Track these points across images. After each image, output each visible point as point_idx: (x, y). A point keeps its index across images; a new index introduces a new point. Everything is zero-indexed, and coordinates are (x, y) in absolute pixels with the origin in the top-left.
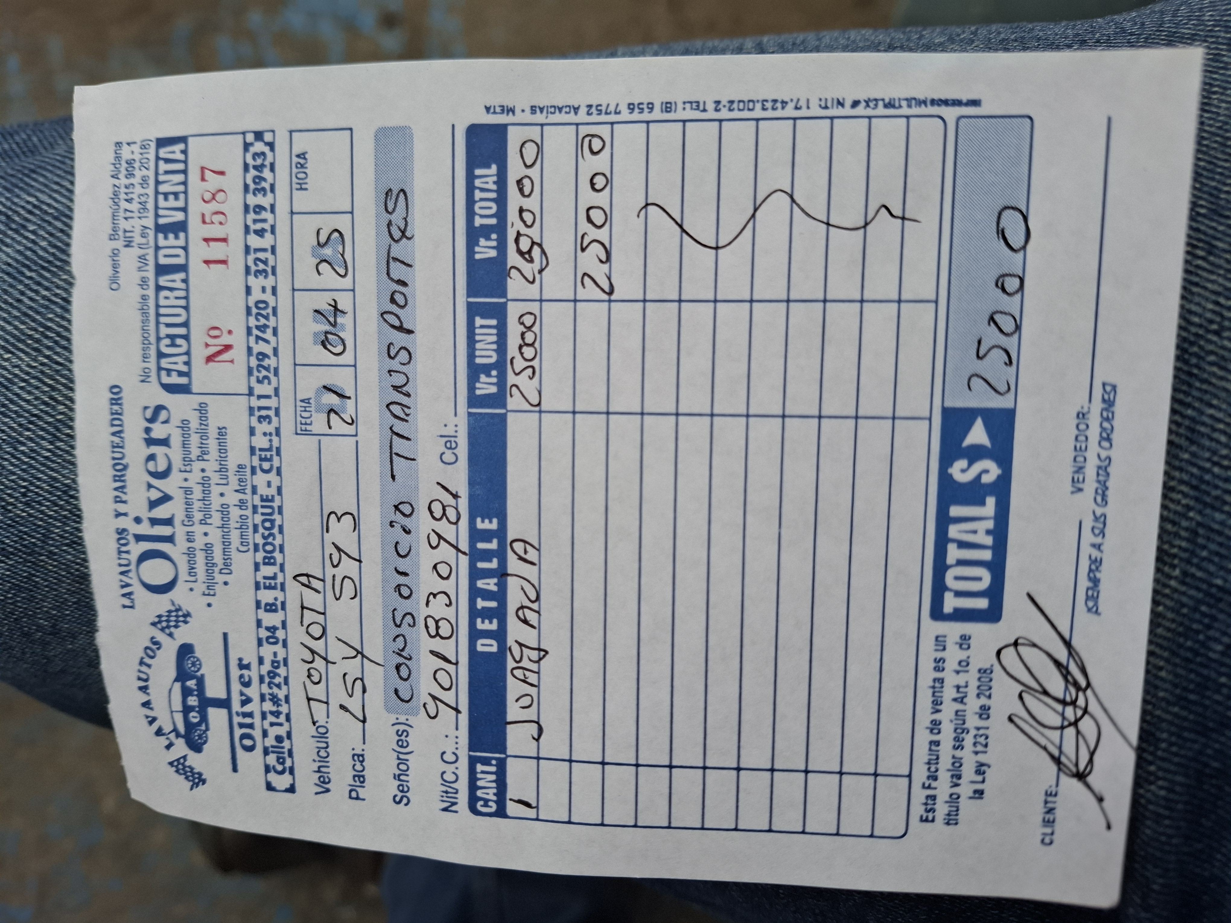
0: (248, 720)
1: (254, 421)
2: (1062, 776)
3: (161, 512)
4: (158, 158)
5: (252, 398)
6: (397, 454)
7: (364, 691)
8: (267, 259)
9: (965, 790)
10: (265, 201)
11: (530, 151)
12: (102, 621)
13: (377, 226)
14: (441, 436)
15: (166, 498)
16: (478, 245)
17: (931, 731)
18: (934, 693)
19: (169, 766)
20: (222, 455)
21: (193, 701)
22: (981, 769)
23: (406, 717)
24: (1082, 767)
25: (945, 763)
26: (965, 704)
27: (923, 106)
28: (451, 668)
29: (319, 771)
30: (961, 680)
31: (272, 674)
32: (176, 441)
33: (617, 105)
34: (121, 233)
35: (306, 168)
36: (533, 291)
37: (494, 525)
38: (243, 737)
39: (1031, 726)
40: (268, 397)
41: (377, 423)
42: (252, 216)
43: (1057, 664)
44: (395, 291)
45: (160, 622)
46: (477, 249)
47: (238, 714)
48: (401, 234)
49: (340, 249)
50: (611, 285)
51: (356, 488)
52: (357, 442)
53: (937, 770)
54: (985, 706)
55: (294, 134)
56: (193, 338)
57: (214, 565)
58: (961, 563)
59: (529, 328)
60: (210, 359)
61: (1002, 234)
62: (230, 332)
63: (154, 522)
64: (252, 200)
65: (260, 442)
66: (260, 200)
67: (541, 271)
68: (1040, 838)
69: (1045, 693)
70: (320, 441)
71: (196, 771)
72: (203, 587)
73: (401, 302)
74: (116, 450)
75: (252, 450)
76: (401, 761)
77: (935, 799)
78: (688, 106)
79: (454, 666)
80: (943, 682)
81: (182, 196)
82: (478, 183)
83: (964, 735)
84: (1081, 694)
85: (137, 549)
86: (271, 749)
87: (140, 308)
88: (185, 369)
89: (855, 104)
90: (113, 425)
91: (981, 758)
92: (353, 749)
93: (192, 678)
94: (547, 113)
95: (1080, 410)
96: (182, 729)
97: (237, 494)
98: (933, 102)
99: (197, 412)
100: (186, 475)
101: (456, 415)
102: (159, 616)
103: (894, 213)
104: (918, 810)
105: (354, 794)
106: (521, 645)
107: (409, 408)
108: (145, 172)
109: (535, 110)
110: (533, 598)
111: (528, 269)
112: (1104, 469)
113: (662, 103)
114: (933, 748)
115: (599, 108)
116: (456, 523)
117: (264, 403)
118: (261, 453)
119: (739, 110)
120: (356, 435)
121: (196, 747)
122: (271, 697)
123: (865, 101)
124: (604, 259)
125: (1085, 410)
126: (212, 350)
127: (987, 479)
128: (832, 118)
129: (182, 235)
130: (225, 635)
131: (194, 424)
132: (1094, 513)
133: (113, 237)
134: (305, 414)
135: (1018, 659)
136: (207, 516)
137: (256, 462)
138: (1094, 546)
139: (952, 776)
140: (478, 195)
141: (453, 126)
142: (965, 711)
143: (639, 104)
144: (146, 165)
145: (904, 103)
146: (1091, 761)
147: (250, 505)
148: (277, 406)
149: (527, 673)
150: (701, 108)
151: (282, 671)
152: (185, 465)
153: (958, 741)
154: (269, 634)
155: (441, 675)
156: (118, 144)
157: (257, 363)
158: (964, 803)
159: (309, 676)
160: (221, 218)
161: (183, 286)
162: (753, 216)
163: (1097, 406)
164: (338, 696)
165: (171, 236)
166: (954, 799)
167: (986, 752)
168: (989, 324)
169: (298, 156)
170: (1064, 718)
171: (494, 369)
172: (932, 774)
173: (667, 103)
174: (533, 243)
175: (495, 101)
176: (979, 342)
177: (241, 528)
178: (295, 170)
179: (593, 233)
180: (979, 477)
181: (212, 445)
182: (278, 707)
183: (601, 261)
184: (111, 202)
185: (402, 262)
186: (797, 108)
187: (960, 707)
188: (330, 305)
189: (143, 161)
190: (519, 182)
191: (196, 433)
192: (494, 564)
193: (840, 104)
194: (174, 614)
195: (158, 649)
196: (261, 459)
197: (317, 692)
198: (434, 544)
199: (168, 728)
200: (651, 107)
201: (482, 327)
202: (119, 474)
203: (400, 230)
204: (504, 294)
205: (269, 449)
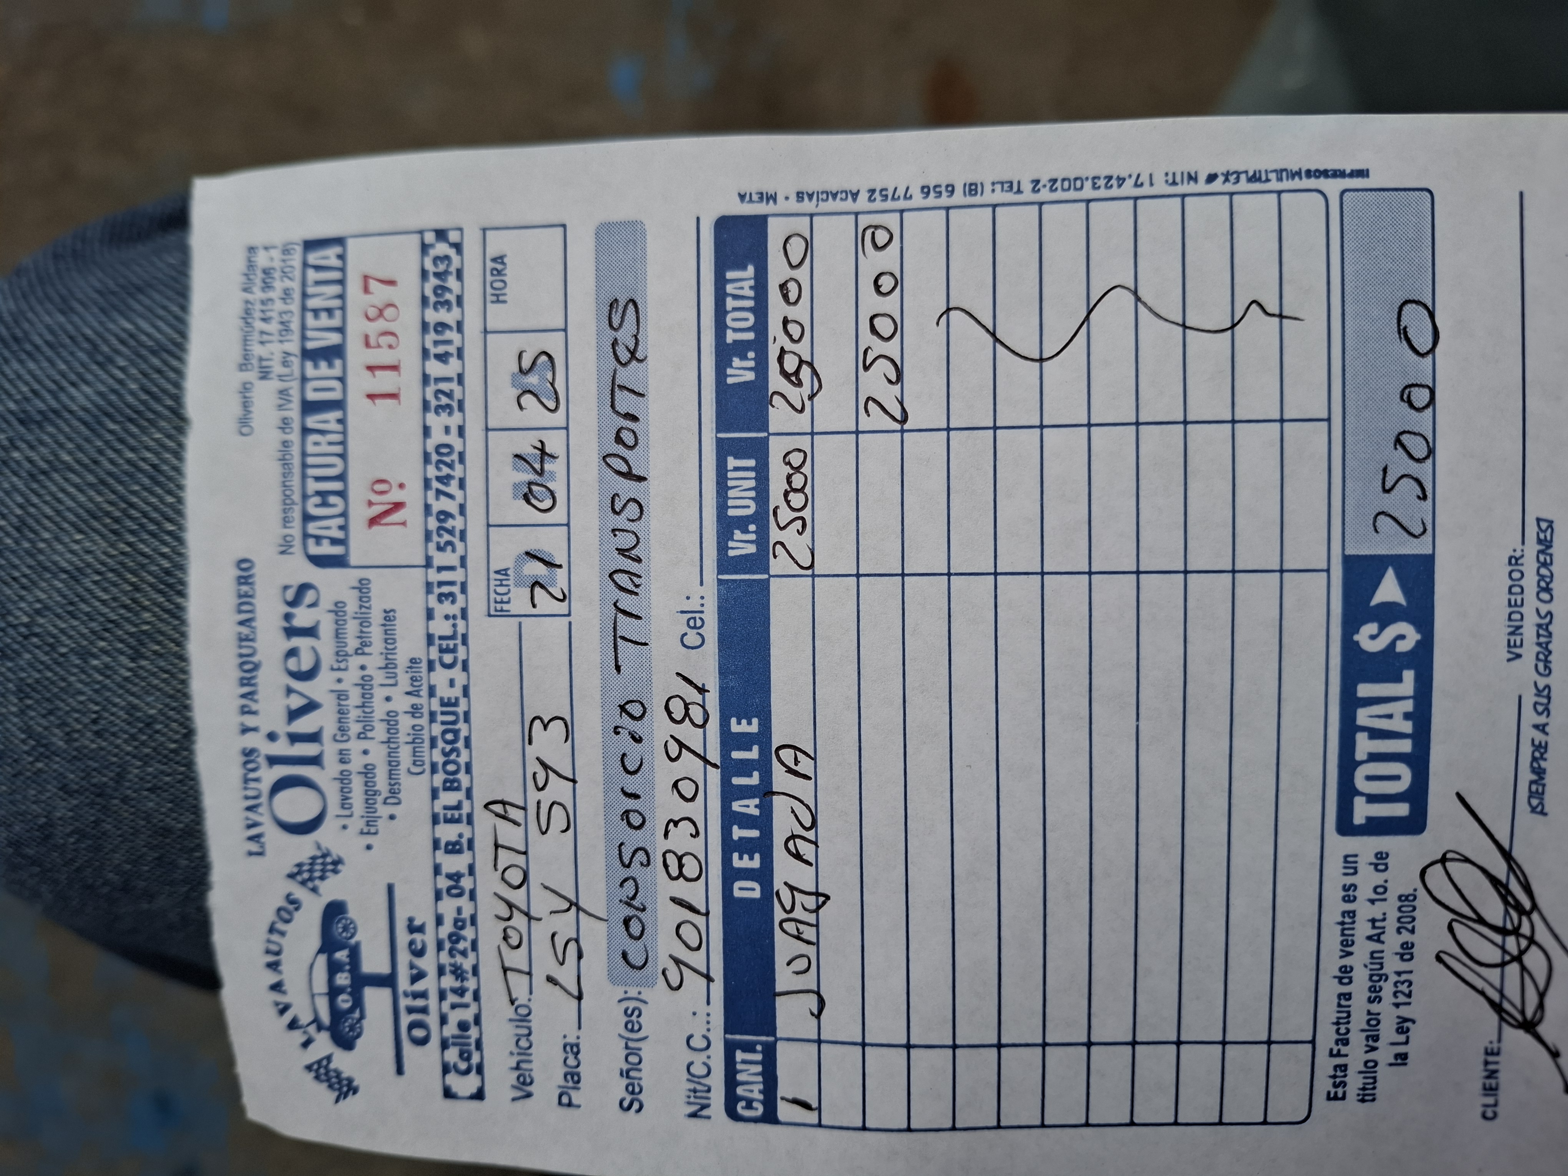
0: (420, 1003)
1: (433, 601)
2: (1505, 1026)
3: (304, 725)
4: (305, 265)
5: (430, 571)
6: (623, 638)
7: (580, 956)
8: (452, 391)
9: (1384, 1054)
10: (449, 317)
11: (796, 248)
12: (219, 874)
13: (599, 347)
14: (682, 612)
15: (311, 706)
16: (731, 367)
17: (1340, 979)
18: (1343, 930)
19: (306, 1072)
20: (390, 647)
21: (343, 979)
22: (1403, 1026)
23: (639, 989)
24: (1529, 1013)
25: (1358, 1020)
26: (1383, 943)
27: (1297, 178)
28: (700, 921)
29: (517, 1068)
30: (1376, 911)
31: (455, 938)
32: (326, 629)
33: (908, 189)
34: (255, 362)
35: (505, 275)
36: (802, 422)
37: (754, 727)
38: (412, 1026)
39: (1464, 965)
40: (452, 568)
41: (597, 598)
42: (431, 336)
43: (1494, 881)
44: (622, 428)
45: (299, 873)
46: (729, 371)
47: (406, 994)
48: (629, 356)
49: (549, 376)
50: (904, 410)
51: (569, 684)
52: (570, 623)
53: (1348, 1031)
54: (1407, 943)
55: (488, 233)
56: (352, 494)
57: (376, 793)
58: (1374, 757)
59: (797, 469)
60: (373, 521)
61: (1403, 333)
62: (401, 486)
63: (294, 738)
64: (432, 317)
65: (440, 627)
66: (443, 316)
67: (811, 397)
68: (1480, 1110)
69: (1481, 920)
70: (520, 624)
71: (344, 1075)
72: (361, 824)
73: (630, 441)
74: (244, 644)
75: (430, 639)
76: (631, 1052)
77: (1345, 1070)
78: (998, 187)
79: (704, 918)
80: (1354, 916)
81: (338, 313)
82: (730, 288)
83: (1382, 983)
84: (1524, 919)
85: (269, 775)
86: (451, 1041)
87: (281, 457)
88: (340, 535)
89: (1212, 178)
90: (240, 612)
91: (1404, 1011)
92: (565, 1037)
93: (342, 947)
94: (818, 200)
95: (1513, 554)
96: (325, 1018)
97: (409, 697)
98: (1309, 174)
99: (356, 592)
100: (339, 674)
101: (702, 584)
102: (299, 865)
103: (1269, 311)
104: (1324, 1085)
105: (565, 1100)
106: (792, 888)
107: (639, 577)
108: (288, 283)
109: (803, 198)
110: (808, 824)
111: (794, 394)
112: (1545, 628)
113: (965, 185)
114: (1343, 1002)
115: (884, 193)
116: (703, 726)
117: (446, 576)
118: (441, 642)
119: (1063, 190)
120: (569, 615)
121: (346, 1042)
122: (453, 969)
123: (1223, 174)
124: (894, 379)
125: (1518, 554)
126: (377, 510)
127: (1403, 647)
128: (1183, 196)
129: (338, 363)
130: (390, 889)
131: (352, 607)
132: (1535, 684)
133: (243, 367)
134: (501, 590)
135: (1446, 878)
136: (367, 728)
137: (434, 654)
138: (1536, 727)
139: (1367, 1038)
140: (730, 303)
141: (698, 219)
142: (1382, 952)
143: (935, 187)
144: (290, 275)
145: (1273, 176)
146: (1541, 1006)
147: (425, 710)
148: (463, 580)
149: (801, 927)
150: (1015, 188)
151: (468, 933)
152: (338, 661)
153: (1375, 991)
154: (451, 883)
155: (685, 930)
156: (252, 249)
157: (437, 524)
158: (1382, 1071)
159: (506, 938)
160: (390, 339)
161: (339, 428)
162: (1087, 318)
163: (1532, 548)
164: (544, 964)
165: (323, 364)
166: (1370, 1067)
167: (1409, 1004)
168: (1396, 449)
169: (494, 260)
170: (1504, 951)
171: (753, 523)
172: (1341, 1037)
173: (971, 185)
174: (801, 362)
175: (752, 187)
176: (1385, 470)
177: (413, 742)
178: (489, 278)
179: (879, 347)
180: (1393, 644)
181: (376, 633)
182: (462, 981)
183: (890, 382)
184: (241, 323)
185: (632, 391)
186: (1136, 185)
187: (1377, 946)
188: (535, 448)
189: (286, 270)
190: (783, 287)
191: (355, 618)
192: (754, 779)
193: (1193, 178)
194: (320, 861)
195: (297, 909)
196: (442, 651)
197: (518, 959)
198: (674, 755)
199: (305, 1018)
200: (951, 190)
201: (736, 469)
202: (248, 675)
203: (629, 350)
204: (764, 427)
205: (453, 637)
